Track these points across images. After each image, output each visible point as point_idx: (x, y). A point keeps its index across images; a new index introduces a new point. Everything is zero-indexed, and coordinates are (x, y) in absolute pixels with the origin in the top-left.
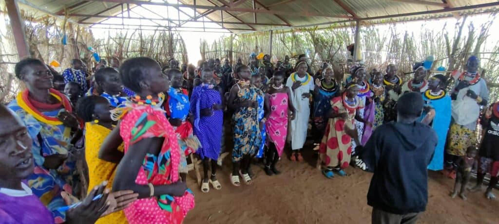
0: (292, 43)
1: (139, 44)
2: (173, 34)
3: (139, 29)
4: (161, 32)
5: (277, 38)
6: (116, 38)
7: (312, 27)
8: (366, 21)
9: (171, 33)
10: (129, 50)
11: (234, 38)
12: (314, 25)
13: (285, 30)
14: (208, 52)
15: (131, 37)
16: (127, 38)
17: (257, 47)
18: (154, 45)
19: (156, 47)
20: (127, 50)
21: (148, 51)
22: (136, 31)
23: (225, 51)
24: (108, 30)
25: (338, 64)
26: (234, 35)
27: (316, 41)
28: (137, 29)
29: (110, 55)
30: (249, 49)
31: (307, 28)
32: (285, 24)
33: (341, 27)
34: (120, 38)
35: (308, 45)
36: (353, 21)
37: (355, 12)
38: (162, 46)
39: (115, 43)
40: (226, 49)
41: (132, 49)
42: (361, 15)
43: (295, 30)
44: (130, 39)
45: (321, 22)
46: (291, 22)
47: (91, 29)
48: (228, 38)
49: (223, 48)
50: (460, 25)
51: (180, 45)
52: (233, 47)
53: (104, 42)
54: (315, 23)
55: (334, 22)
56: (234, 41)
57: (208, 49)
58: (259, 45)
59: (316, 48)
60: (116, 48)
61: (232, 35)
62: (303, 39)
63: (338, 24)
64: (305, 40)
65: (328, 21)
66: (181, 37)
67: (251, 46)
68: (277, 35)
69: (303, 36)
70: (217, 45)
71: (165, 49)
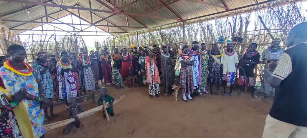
0: (149, 37)
1: (54, 45)
2: (77, 37)
3: (54, 35)
4: (69, 36)
5: (141, 36)
6: (38, 41)
7: (159, 28)
8: (187, 21)
9: (76, 37)
10: (47, 49)
11: (115, 39)
12: (160, 26)
13: (145, 31)
14: (101, 47)
15: (49, 40)
16: (45, 41)
17: (130, 42)
18: (65, 44)
19: (66, 46)
20: (46, 49)
21: (61, 48)
22: (52, 36)
23: (110, 46)
24: (32, 36)
25: (175, 45)
26: (115, 37)
27: (162, 35)
28: (52, 35)
29: (34, 53)
30: (125, 44)
31: (156, 28)
32: (144, 27)
33: (175, 26)
34: (41, 41)
35: (158, 37)
36: (180, 22)
37: (181, 17)
38: (70, 45)
39: (37, 44)
40: (111, 45)
41: (49, 48)
42: (184, 18)
43: (150, 30)
44: (48, 42)
45: (163, 24)
46: (148, 26)
47: (19, 35)
48: (112, 39)
49: (109, 44)
50: (235, 18)
51: (82, 44)
52: (116, 44)
53: (29, 44)
54: (161, 25)
55: (171, 24)
56: (116, 41)
57: (100, 45)
58: (131, 40)
59: (162, 38)
60: (38, 48)
61: (114, 37)
62: (155, 35)
63: (173, 25)
64: (156, 35)
65: (167, 23)
66: (82, 39)
67: (126, 42)
68: (140, 34)
69: (155, 33)
70: (106, 43)
71: (72, 46)
